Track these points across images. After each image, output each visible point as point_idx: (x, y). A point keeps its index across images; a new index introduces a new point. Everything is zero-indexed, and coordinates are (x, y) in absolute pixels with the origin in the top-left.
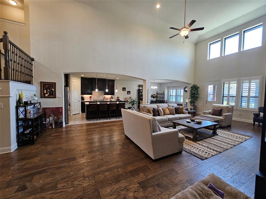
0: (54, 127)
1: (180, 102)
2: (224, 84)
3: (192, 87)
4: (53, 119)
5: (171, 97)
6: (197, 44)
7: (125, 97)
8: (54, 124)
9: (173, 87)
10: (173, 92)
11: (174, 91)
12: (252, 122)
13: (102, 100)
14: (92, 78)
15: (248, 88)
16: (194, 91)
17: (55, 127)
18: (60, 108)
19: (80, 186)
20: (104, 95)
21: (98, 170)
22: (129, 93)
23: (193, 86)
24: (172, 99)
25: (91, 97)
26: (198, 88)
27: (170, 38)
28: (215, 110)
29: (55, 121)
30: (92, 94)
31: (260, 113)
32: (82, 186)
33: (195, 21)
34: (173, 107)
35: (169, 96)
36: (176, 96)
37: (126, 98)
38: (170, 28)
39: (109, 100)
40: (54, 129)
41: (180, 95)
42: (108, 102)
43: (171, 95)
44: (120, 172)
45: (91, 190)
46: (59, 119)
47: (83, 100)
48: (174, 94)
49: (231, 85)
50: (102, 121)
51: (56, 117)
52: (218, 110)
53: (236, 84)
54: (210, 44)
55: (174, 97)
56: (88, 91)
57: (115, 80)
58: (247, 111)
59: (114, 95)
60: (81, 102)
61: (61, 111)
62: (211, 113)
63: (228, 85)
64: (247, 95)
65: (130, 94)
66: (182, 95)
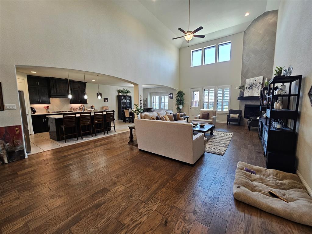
0: (6, 161)
1: (165, 109)
2: (204, 91)
3: (178, 94)
4: (3, 147)
5: (154, 104)
6: (180, 49)
7: (102, 106)
8: (5, 156)
9: (157, 94)
10: (156, 99)
11: (158, 97)
12: (226, 122)
13: (68, 111)
14: (48, 78)
15: (222, 94)
16: (180, 97)
17: (8, 161)
18: (17, 127)
19: (150, 211)
20: (71, 103)
21: (152, 190)
22: (106, 101)
23: (179, 92)
24: (156, 106)
25: (48, 107)
26: (184, 94)
27: (173, 39)
28: (204, 114)
29: (7, 150)
30: (49, 103)
31: (230, 115)
32: (153, 210)
33: (203, 28)
34: (171, 114)
35: (152, 103)
36: (160, 103)
37: (103, 108)
38: (178, 29)
39: (78, 111)
40: (7, 166)
41: (165, 102)
42: (78, 113)
43: (154, 102)
44: (175, 184)
45: (167, 209)
46: (15, 146)
47: (34, 113)
48: (158, 101)
49: (210, 92)
50: (85, 140)
51: (8, 143)
52: (206, 115)
53: (214, 91)
54: (192, 52)
55: (158, 105)
56: (41, 98)
57: (86, 82)
58: (222, 113)
59: (86, 103)
60: (32, 115)
61: (18, 132)
62: (201, 117)
63: (208, 92)
64: (221, 100)
65: (108, 102)
66: (168, 102)
